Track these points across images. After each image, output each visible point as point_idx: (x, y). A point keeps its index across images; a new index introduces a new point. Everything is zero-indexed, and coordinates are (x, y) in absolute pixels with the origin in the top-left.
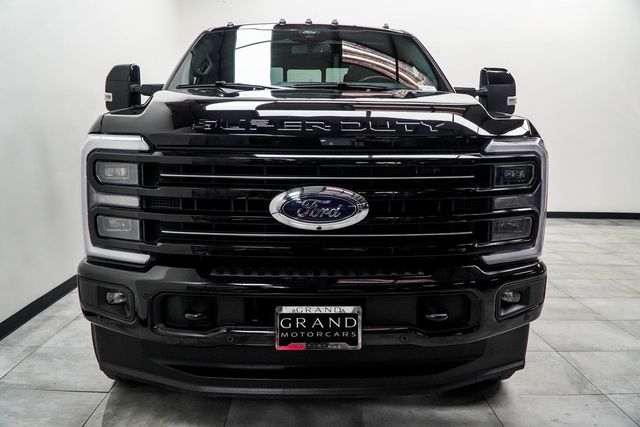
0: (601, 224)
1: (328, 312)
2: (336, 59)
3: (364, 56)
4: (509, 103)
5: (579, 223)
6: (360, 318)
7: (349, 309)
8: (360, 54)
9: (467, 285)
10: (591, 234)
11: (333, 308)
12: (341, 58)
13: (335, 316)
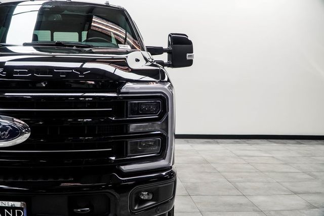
0: (289, 143)
1: (3, 205)
2: (87, 26)
3: (107, 26)
4: (188, 58)
5: (275, 142)
6: (25, 210)
7: (18, 204)
8: (103, 25)
9: (107, 187)
10: (279, 150)
11: (7, 202)
12: (90, 25)
13: (9, 208)
